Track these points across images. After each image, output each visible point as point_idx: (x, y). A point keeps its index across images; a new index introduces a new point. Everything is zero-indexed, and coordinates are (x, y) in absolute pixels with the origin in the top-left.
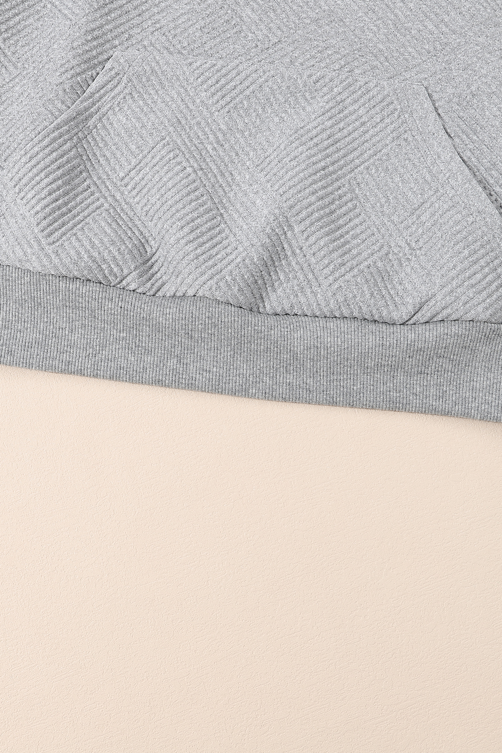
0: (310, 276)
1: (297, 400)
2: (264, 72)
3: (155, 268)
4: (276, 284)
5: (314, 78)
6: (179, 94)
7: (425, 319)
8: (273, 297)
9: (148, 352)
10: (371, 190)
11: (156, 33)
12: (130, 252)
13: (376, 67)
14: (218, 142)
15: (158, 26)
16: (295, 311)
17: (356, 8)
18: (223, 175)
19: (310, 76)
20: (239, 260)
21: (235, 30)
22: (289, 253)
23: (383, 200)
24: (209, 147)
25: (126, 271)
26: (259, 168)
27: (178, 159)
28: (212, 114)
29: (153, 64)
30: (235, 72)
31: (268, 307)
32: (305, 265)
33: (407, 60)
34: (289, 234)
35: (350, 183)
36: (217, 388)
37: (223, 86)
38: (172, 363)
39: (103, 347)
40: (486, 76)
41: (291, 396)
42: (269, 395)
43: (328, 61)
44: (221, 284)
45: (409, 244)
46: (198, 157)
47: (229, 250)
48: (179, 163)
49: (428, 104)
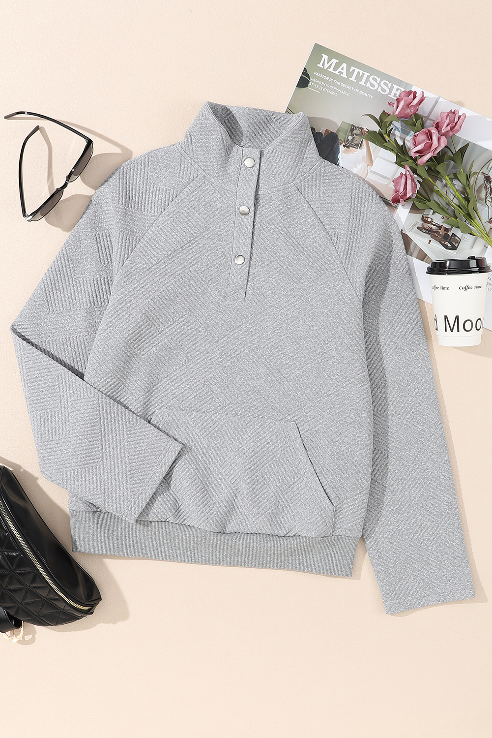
0: (245, 517)
1: (241, 566)
2: (224, 419)
3: (180, 513)
4: (231, 521)
5: (246, 422)
6: (185, 430)
7: (293, 535)
8: (229, 526)
9: (178, 549)
10: (271, 475)
11: (174, 399)
12: (169, 508)
13: (275, 415)
14: (203, 453)
15: (174, 396)
16: (239, 532)
17: (266, 385)
18: (206, 470)
19: (244, 421)
20: (215, 513)
21: (210, 398)
22: (236, 508)
23: (277, 480)
24: (200, 457)
25: (168, 516)
26: (222, 467)
27: (187, 465)
28: (200, 440)
29: (173, 417)
30: (210, 419)
31: (227, 531)
32: (243, 513)
33: (288, 410)
34: (236, 500)
35: (262, 473)
36: (208, 562)
37: (205, 426)
38: (188, 553)
39: (159, 547)
40: (321, 423)
41: (239, 564)
42: (230, 564)
43: (252, 412)
44: (208, 524)
45: (287, 501)
46: (195, 463)
47: (211, 508)
48: (188, 467)
49: (297, 434)
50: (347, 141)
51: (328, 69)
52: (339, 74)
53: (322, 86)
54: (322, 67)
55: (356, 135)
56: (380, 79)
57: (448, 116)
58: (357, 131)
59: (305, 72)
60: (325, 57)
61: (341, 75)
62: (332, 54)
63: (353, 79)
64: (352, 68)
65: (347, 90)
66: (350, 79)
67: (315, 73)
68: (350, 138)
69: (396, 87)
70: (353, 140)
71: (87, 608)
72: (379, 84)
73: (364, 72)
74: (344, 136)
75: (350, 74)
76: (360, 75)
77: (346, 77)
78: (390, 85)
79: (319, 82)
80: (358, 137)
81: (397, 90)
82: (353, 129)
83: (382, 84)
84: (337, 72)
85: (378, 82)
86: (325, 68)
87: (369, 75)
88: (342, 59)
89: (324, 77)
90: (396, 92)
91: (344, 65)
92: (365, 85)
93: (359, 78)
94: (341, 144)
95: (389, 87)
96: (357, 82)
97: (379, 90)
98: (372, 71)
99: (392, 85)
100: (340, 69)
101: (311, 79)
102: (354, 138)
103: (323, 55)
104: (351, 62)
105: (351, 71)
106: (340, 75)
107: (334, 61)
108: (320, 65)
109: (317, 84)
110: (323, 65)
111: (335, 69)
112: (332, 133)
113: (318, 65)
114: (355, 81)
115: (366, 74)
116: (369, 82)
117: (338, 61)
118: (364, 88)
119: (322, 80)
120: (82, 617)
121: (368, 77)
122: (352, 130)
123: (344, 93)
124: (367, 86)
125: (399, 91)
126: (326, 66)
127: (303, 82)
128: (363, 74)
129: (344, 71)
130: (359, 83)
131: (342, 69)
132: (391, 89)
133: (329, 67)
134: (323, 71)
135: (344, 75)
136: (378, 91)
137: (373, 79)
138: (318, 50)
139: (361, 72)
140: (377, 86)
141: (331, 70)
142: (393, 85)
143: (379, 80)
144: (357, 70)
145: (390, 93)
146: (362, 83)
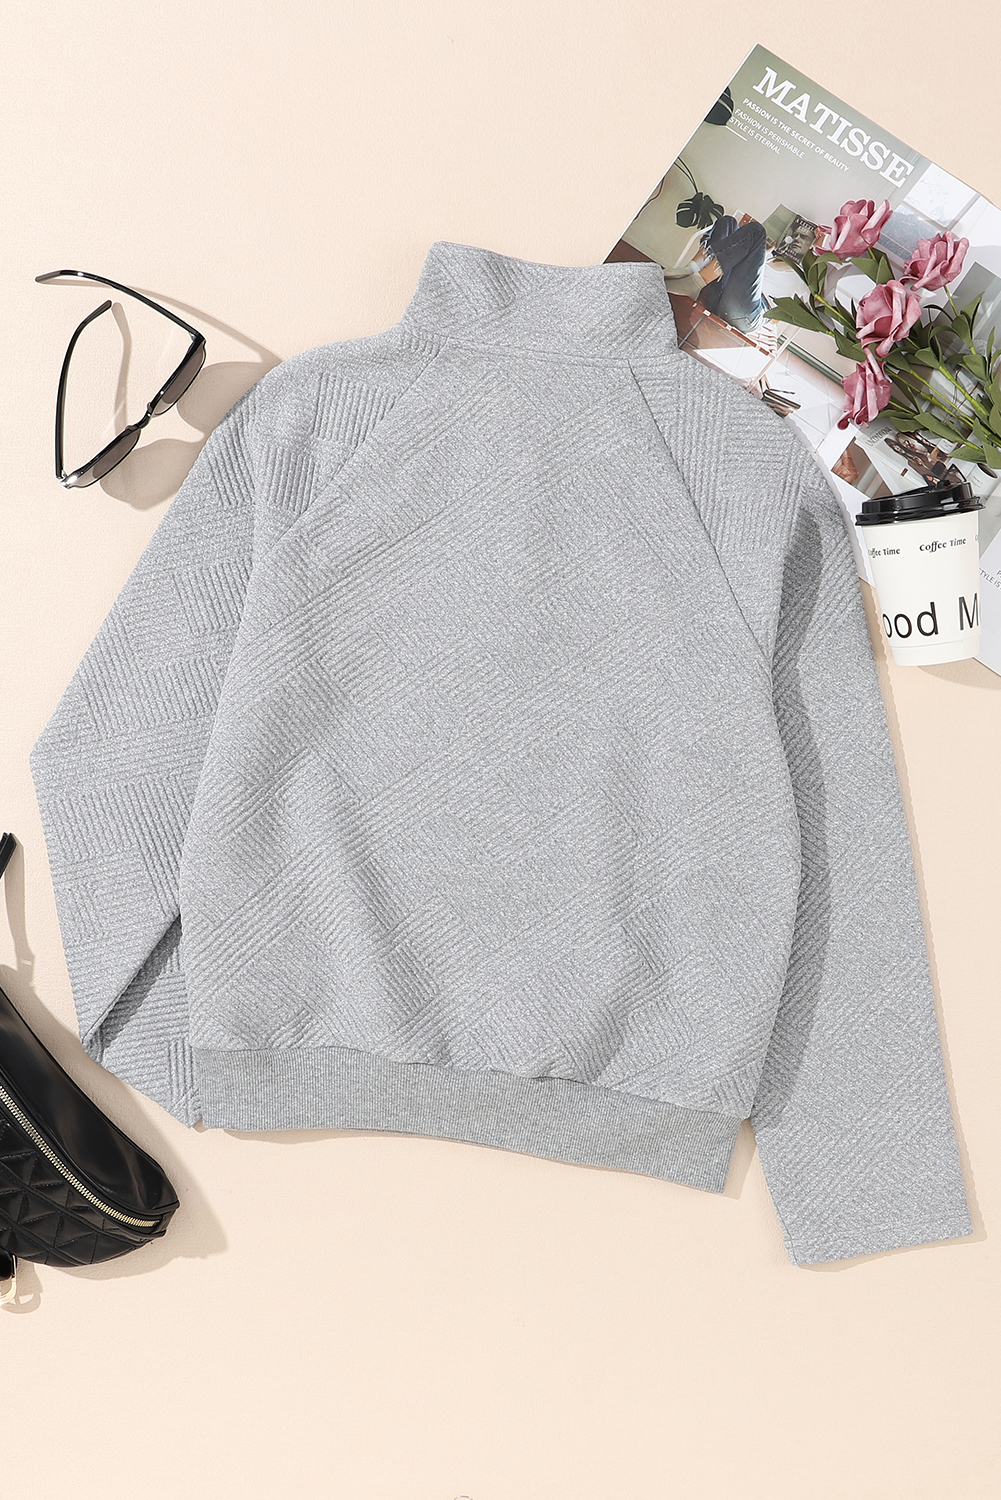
50: (781, 245)
51: (773, 99)
52: (791, 112)
53: (754, 128)
54: (762, 92)
55: (802, 236)
56: (869, 137)
57: (932, 247)
58: (804, 230)
59: (726, 96)
60: (771, 74)
61: (796, 115)
62: (785, 71)
63: (817, 127)
64: (820, 106)
65: (801, 147)
66: (811, 125)
67: (746, 101)
68: (789, 240)
69: (897, 159)
70: (793, 245)
71: (150, 1224)
72: (866, 148)
73: (841, 119)
74: (777, 233)
75: (812, 116)
76: (833, 122)
77: (805, 121)
78: (887, 152)
79: (750, 120)
80: (804, 242)
81: (898, 166)
82: (798, 225)
83: (871, 148)
84: (788, 108)
85: (865, 143)
86: (767, 96)
87: (850, 125)
88: (803, 83)
89: (761, 112)
90: (896, 169)
91: (806, 98)
92: (838, 143)
93: (829, 127)
94: (769, 248)
95: (885, 157)
96: (825, 134)
97: (864, 158)
98: (857, 118)
99: (891, 153)
100: (795, 104)
101: (736, 111)
102: (796, 241)
103: (767, 69)
104: (819, 94)
105: (816, 111)
106: (793, 114)
107: (788, 86)
108: (759, 89)
109: (745, 123)
110: (765, 88)
111: (786, 101)
112: (755, 223)
113: (754, 87)
114: (821, 132)
115: (845, 123)
116: (846, 140)
117: (794, 87)
118: (835, 150)
119: (757, 117)
120: (141, 1244)
121: (848, 129)
122: (795, 226)
123: (795, 150)
124: (841, 146)
125: (903, 168)
126: (770, 92)
127: (720, 114)
128: (839, 122)
129: (803, 110)
130: (828, 137)
131: (800, 104)
132: (887, 161)
133: (776, 95)
134: (762, 101)
135: (802, 117)
136: (861, 160)
137: (857, 134)
138: (761, 58)
139: (836, 117)
140: (860, 149)
141: (778, 101)
142: (894, 155)
143: (867, 139)
144: (828, 112)
145: (884, 169)
146: (834, 138)
